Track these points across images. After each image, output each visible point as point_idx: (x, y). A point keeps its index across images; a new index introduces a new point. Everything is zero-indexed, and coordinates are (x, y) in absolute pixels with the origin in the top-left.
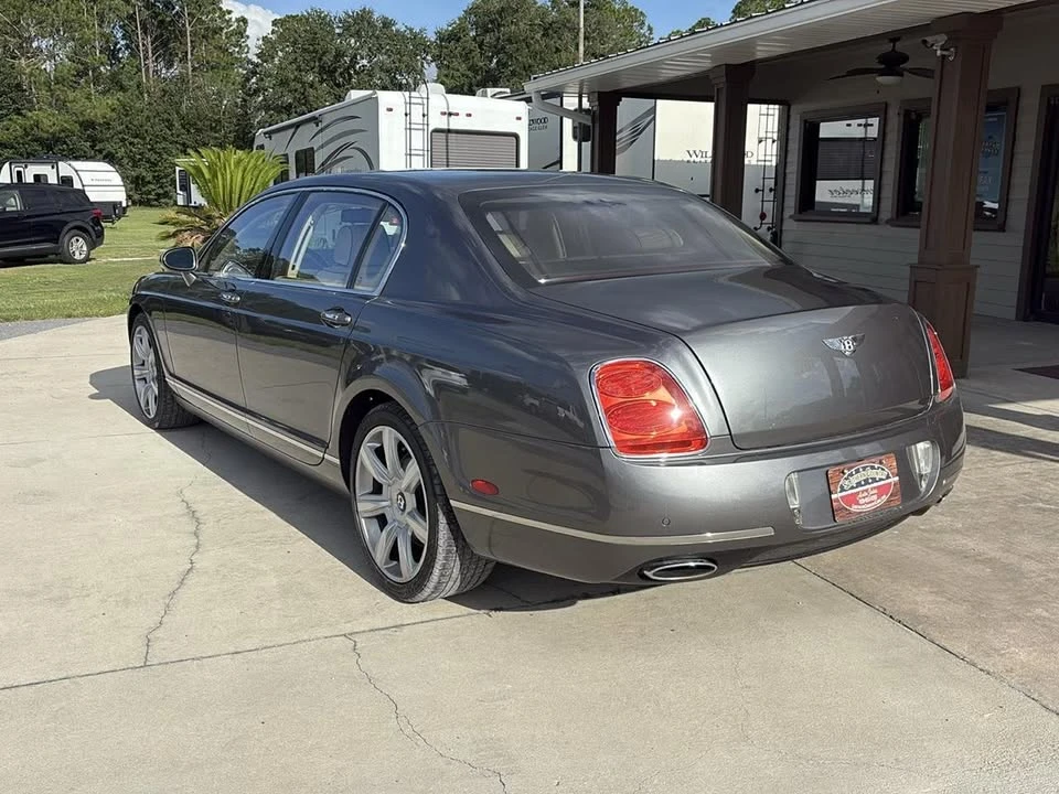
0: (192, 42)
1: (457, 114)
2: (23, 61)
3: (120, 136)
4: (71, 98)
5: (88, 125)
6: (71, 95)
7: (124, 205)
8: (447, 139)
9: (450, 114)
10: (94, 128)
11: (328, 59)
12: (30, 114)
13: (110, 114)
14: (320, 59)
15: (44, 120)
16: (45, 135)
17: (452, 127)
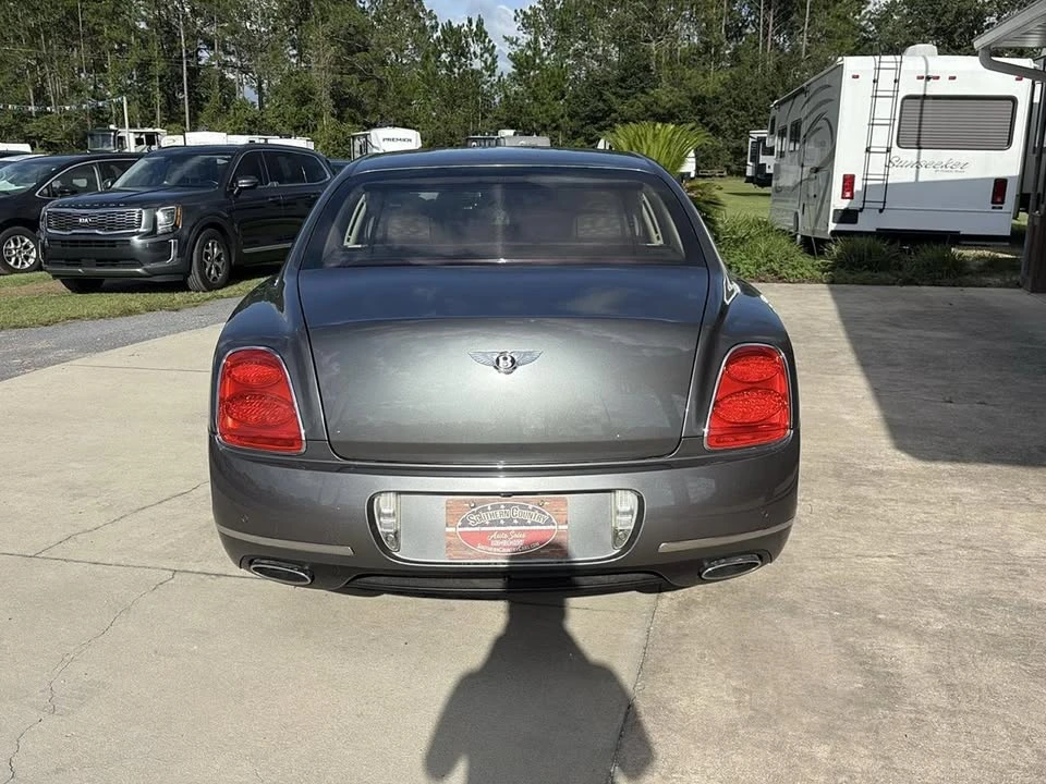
0: (810, 13)
1: (938, 78)
2: (653, 45)
3: (727, 109)
4: (688, 76)
5: (699, 100)
6: (688, 73)
7: (692, 175)
8: (922, 106)
9: (928, 78)
10: (705, 103)
11: (947, 19)
12: (652, 92)
13: (720, 89)
14: (939, 20)
15: (663, 97)
16: (661, 111)
17: (928, 93)
